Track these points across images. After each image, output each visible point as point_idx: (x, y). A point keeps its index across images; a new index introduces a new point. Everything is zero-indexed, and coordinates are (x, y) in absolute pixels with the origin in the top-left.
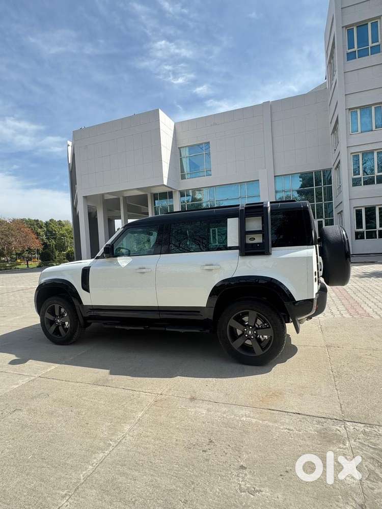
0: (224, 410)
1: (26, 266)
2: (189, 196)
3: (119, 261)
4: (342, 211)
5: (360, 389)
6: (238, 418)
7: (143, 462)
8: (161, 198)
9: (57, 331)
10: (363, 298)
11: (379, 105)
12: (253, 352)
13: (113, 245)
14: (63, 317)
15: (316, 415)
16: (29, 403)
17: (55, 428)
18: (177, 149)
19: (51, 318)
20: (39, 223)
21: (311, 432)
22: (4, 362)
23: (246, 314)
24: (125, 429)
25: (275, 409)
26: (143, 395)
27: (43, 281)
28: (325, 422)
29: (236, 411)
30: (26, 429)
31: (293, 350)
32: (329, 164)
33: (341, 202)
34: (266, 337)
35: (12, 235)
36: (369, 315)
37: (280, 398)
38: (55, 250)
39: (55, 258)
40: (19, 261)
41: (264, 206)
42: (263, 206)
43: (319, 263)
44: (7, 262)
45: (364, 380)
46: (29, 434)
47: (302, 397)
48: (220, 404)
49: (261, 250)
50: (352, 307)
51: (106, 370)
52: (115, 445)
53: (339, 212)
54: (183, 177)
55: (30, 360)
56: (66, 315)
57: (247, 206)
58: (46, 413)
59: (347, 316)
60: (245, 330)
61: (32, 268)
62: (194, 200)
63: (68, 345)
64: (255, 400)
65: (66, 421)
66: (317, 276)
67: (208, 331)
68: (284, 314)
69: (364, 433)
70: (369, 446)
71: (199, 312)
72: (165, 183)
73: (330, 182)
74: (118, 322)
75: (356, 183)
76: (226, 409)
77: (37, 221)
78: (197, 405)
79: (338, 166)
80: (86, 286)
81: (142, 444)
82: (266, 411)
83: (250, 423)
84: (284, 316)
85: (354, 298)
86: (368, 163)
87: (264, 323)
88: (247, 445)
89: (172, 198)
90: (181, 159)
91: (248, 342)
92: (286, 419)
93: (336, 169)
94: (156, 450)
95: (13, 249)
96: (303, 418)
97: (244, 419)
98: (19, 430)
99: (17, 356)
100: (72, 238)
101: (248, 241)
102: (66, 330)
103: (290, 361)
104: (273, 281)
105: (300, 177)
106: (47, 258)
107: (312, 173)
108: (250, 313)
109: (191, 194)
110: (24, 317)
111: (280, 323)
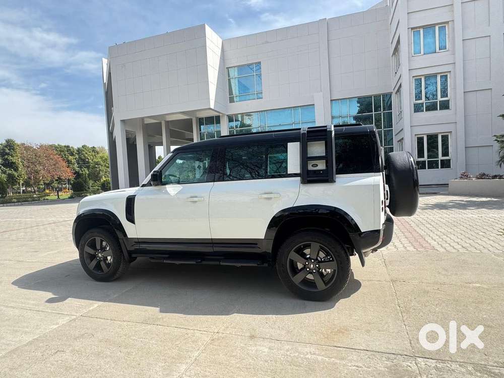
0: (287, 348)
1: (57, 197)
2: (239, 121)
3: (167, 189)
4: (402, 139)
6: (302, 356)
8: (207, 123)
9: (98, 267)
10: (427, 230)
11: (443, 25)
12: (316, 287)
13: (161, 171)
14: (105, 251)
15: (385, 352)
16: (72, 344)
17: (103, 370)
18: (225, 70)
19: (92, 252)
20: (70, 150)
21: (381, 369)
22: (40, 301)
23: (308, 246)
24: (182, 369)
25: (342, 346)
26: (198, 334)
27: (81, 212)
28: (395, 358)
29: (300, 349)
30: (71, 371)
31: (357, 285)
32: (390, 88)
33: (402, 129)
34: (329, 270)
35: (40, 163)
36: (433, 248)
37: (345, 334)
38: (88, 179)
39: (89, 188)
40: (47, 191)
41: (328, 130)
42: (326, 130)
43: (386, 191)
44: (35, 192)
45: (433, 315)
47: (369, 333)
48: (283, 342)
49: (324, 177)
50: (416, 240)
51: (155, 308)
53: (398, 140)
54: (232, 100)
55: (70, 298)
56: (108, 248)
57: (309, 130)
58: (92, 354)
59: (411, 249)
60: (307, 263)
61: (64, 199)
62: (243, 125)
63: (110, 281)
64: (320, 337)
65: (115, 362)
66: (383, 206)
67: (266, 265)
68: (348, 246)
69: (436, 368)
72: (212, 107)
73: (390, 107)
74: (166, 256)
75: (418, 108)
76: (288, 347)
77: (68, 147)
78: (257, 343)
79: (398, 91)
80: (130, 217)
82: (332, 348)
83: (316, 361)
84: (348, 248)
85: (417, 231)
86: (431, 88)
87: (327, 256)
89: (220, 123)
90: (229, 80)
91: (310, 277)
92: (354, 356)
93: (396, 93)
95: (41, 178)
96: (371, 355)
97: (309, 356)
99: (54, 293)
100: (108, 167)
101: (310, 168)
102: (108, 265)
104: (336, 211)
105: (358, 102)
106: (79, 189)
107: (371, 97)
108: (312, 245)
109: (240, 119)
110: (59, 252)
111: (344, 255)
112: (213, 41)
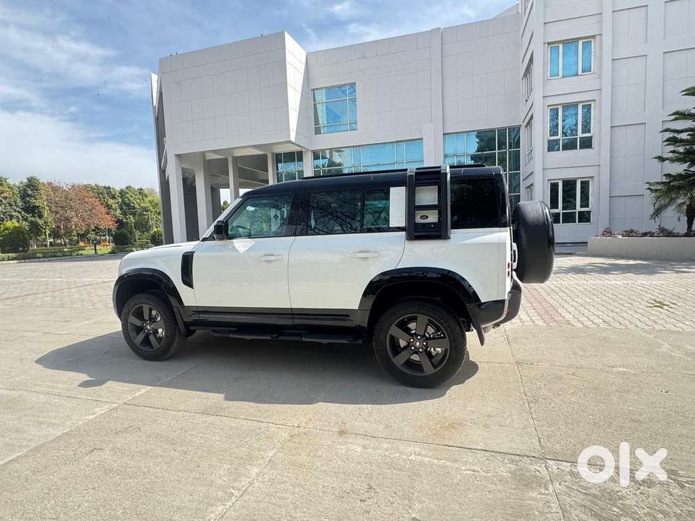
1: (94, 251)
2: (327, 158)
3: (235, 245)
4: (532, 185)
5: (562, 417)
6: (404, 457)
7: (280, 516)
8: (286, 160)
9: (146, 341)
10: (560, 300)
11: (589, 40)
12: (422, 370)
13: (227, 222)
14: (155, 322)
15: (508, 453)
16: (113, 440)
17: (152, 473)
18: (309, 92)
19: (138, 323)
20: (110, 192)
21: (502, 474)
22: (72, 384)
23: (414, 319)
24: (252, 473)
25: (453, 444)
26: (273, 428)
27: (124, 271)
28: (520, 461)
29: (401, 448)
30: (111, 475)
31: (473, 368)
32: (518, 120)
33: (532, 173)
34: (439, 350)
35: (72, 208)
36: (568, 323)
37: (458, 430)
38: (134, 230)
39: (135, 241)
40: (82, 244)
41: (442, 171)
42: (440, 171)
43: (513, 251)
44: (65, 245)
45: (568, 407)
46: (116, 481)
47: (487, 428)
48: (380, 439)
49: (436, 233)
50: (547, 312)
51: (219, 395)
52: (238, 495)
54: (318, 131)
55: (110, 382)
56: (159, 319)
57: (418, 171)
58: (138, 452)
59: (541, 323)
60: (412, 340)
61: (103, 255)
62: (331, 164)
63: (162, 360)
64: (426, 434)
66: (510, 270)
67: (360, 342)
68: (464, 320)
69: (571, 473)
70: (578, 490)
71: (348, 316)
72: (293, 139)
73: (518, 144)
74: (234, 329)
75: (552, 146)
76: (387, 445)
77: (109, 188)
78: (349, 441)
79: (529, 123)
80: (187, 279)
81: (276, 492)
82: (441, 447)
83: (422, 464)
84: (463, 322)
85: (548, 300)
86: (570, 120)
87: (436, 331)
88: (419, 492)
89: (302, 161)
90: (315, 105)
91: (415, 357)
92: (469, 457)
93: (526, 126)
94: (296, 500)
95: (73, 227)
96: (491, 456)
97: (413, 457)
98: (100, 476)
99: (90, 375)
100: (159, 214)
101: (418, 220)
102: (159, 340)
103: (469, 382)
104: (450, 275)
105: (477, 137)
106: (123, 242)
107: (495, 131)
108: (418, 318)
109: (328, 157)
110: (95, 322)
111: (459, 331)
112: (295, 54)
